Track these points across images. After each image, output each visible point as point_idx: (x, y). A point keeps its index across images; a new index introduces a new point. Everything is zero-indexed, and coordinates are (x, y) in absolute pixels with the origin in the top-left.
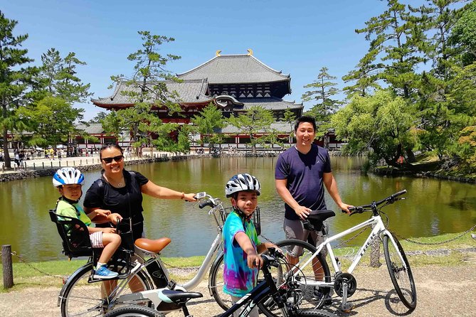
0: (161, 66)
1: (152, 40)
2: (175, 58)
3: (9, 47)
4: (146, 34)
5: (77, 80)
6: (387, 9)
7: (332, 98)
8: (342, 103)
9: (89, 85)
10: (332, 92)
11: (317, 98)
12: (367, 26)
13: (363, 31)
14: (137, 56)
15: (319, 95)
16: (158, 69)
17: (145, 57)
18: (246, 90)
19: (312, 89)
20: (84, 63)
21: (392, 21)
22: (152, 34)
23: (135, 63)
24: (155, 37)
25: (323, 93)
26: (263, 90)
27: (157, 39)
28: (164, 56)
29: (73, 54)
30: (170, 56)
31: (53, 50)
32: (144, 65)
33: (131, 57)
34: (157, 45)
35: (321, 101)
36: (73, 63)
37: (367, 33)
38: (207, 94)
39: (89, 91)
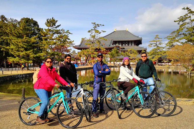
0: (99, 34)
1: (96, 26)
2: (104, 32)
3: (54, 29)
4: (94, 23)
5: (69, 39)
6: (187, 13)
7: (160, 46)
8: (164, 48)
9: (73, 41)
10: (160, 44)
11: (154, 46)
12: (179, 19)
13: (177, 21)
14: (91, 31)
15: (155, 45)
16: (98, 35)
17: (94, 31)
18: (125, 43)
19: (152, 43)
20: (72, 34)
21: (189, 17)
22: (96, 24)
23: (90, 33)
24: (97, 25)
25: (156, 44)
26: (132, 43)
27: (98, 25)
28: (100, 31)
29: (68, 31)
30: (102, 31)
31: (63, 29)
32: (93, 34)
33: (89, 32)
34: (98, 27)
35: (156, 47)
36: (68, 34)
37: (179, 22)
38: (113, 44)
39: (73, 43)
